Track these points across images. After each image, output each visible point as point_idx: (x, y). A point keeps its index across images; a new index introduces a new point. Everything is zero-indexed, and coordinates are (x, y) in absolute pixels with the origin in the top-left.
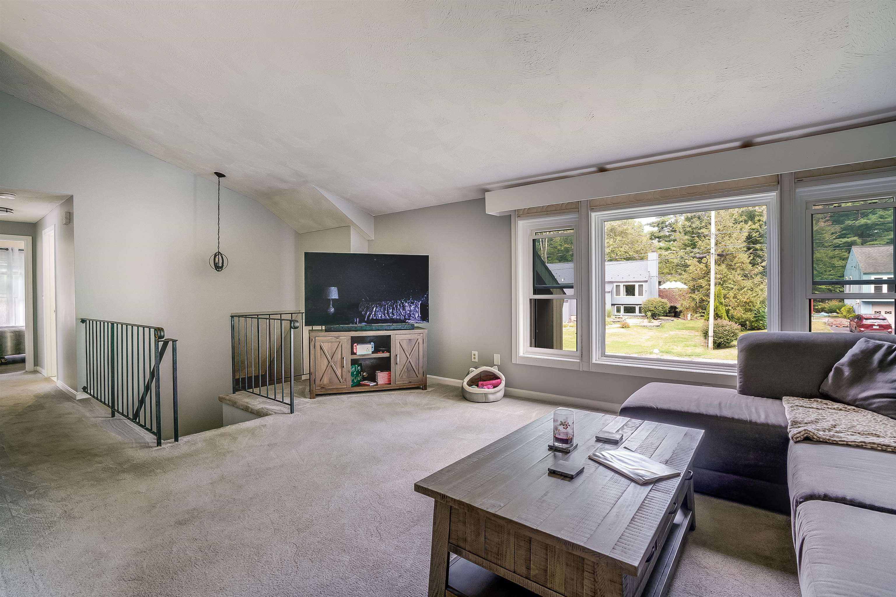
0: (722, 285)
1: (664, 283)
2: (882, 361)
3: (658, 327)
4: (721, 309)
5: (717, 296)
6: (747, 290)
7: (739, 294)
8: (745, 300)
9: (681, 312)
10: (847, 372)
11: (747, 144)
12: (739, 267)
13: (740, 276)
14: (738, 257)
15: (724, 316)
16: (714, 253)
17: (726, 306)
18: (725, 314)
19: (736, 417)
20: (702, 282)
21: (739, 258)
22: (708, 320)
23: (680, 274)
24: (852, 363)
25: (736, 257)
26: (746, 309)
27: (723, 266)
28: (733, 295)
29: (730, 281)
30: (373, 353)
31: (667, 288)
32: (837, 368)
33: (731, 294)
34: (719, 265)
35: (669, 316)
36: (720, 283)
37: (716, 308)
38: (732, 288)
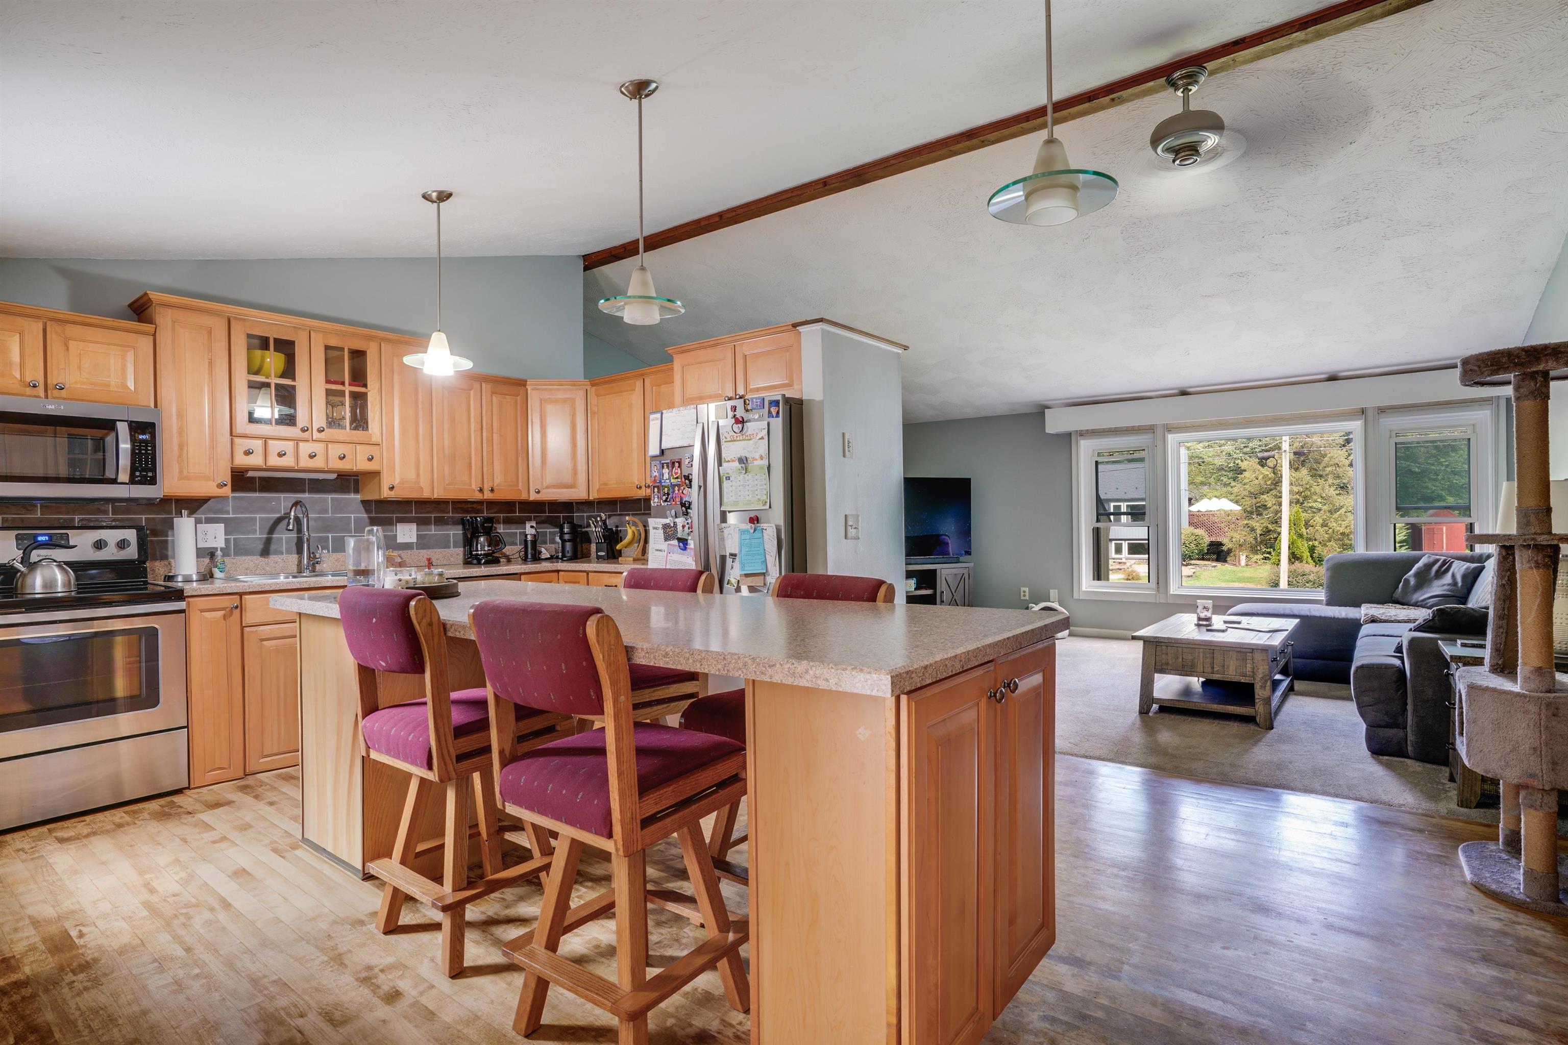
0: (1302, 503)
1: (1197, 500)
2: (1437, 571)
3: (1190, 578)
4: (1300, 545)
5: (1294, 524)
6: (1346, 512)
7: (1332, 520)
8: (1342, 530)
9: (1229, 551)
10: (1412, 581)
11: (1333, 378)
12: (1332, 472)
13: (1332, 489)
14: (1329, 455)
15: (1305, 557)
16: (1288, 450)
17: (1309, 540)
18: (1306, 554)
19: (1323, 615)
20: (1267, 499)
21: (1331, 458)
22: (1278, 565)
23: (1225, 485)
24: (1417, 575)
25: (1326, 455)
26: (1343, 545)
27: (1304, 471)
28: (1321, 521)
29: (1315, 497)
30: (916, 589)
31: (1203, 509)
32: (1405, 579)
33: (1318, 519)
34: (1297, 469)
35: (1208, 560)
36: (1298, 502)
37: (1293, 543)
38: (1320, 510)
